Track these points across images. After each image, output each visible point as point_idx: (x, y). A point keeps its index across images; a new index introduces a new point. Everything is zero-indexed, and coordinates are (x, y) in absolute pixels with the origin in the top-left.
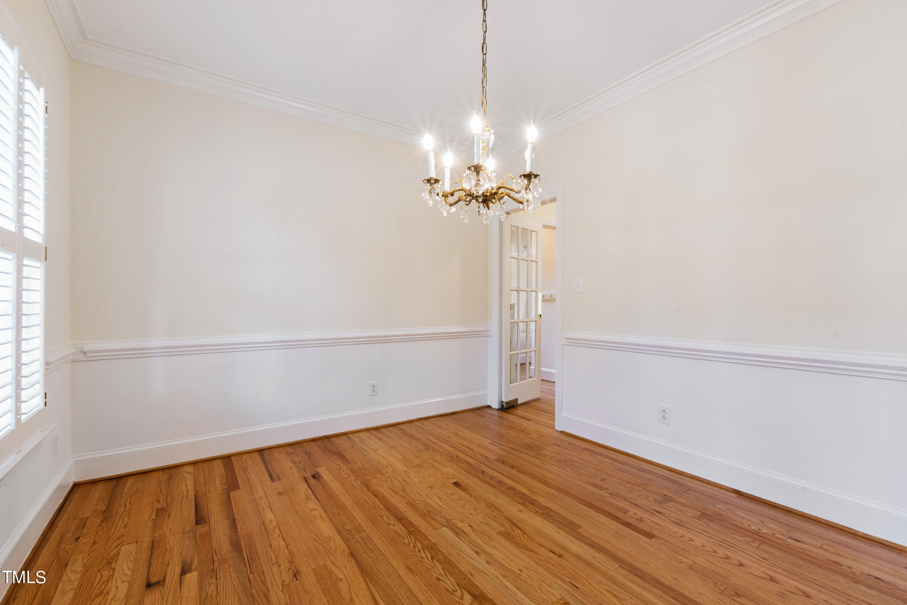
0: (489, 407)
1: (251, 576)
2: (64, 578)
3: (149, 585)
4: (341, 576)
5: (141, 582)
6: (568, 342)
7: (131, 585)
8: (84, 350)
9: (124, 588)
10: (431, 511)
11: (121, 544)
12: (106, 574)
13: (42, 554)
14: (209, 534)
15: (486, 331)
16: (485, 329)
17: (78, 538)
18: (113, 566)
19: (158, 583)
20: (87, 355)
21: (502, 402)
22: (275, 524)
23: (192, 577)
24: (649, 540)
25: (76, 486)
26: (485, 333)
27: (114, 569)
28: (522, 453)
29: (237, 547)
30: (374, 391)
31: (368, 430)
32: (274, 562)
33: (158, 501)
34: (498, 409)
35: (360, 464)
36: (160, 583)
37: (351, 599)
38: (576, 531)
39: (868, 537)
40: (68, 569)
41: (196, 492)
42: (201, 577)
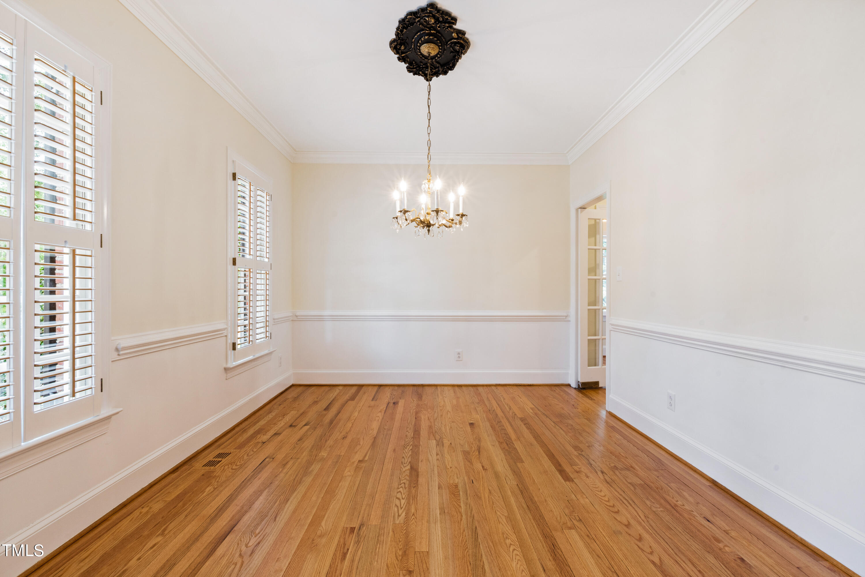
0: (569, 385)
1: (327, 433)
2: (267, 416)
3: (291, 426)
4: (361, 443)
5: (289, 424)
6: (614, 328)
7: (285, 424)
8: (296, 315)
9: (283, 424)
10: (438, 431)
11: (292, 410)
12: (281, 418)
13: (266, 407)
14: (325, 415)
15: (566, 317)
16: (565, 314)
17: (280, 405)
18: (284, 417)
19: (294, 426)
20: (298, 317)
21: (579, 382)
22: (355, 418)
23: (307, 427)
24: (564, 481)
25: (293, 386)
26: (565, 318)
27: (284, 418)
28: (548, 419)
29: (331, 422)
30: (459, 357)
31: (453, 386)
32: (341, 431)
33: (317, 398)
34: (575, 388)
35: (426, 403)
36: (295, 426)
37: (356, 452)
38: (515, 463)
39: (803, 542)
40: (271, 414)
41: (335, 398)
42: (309, 428)
